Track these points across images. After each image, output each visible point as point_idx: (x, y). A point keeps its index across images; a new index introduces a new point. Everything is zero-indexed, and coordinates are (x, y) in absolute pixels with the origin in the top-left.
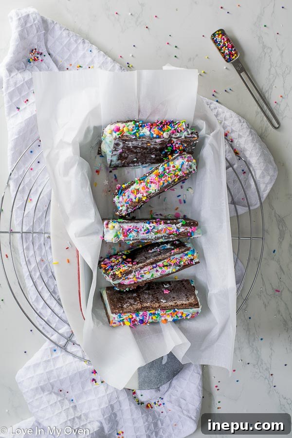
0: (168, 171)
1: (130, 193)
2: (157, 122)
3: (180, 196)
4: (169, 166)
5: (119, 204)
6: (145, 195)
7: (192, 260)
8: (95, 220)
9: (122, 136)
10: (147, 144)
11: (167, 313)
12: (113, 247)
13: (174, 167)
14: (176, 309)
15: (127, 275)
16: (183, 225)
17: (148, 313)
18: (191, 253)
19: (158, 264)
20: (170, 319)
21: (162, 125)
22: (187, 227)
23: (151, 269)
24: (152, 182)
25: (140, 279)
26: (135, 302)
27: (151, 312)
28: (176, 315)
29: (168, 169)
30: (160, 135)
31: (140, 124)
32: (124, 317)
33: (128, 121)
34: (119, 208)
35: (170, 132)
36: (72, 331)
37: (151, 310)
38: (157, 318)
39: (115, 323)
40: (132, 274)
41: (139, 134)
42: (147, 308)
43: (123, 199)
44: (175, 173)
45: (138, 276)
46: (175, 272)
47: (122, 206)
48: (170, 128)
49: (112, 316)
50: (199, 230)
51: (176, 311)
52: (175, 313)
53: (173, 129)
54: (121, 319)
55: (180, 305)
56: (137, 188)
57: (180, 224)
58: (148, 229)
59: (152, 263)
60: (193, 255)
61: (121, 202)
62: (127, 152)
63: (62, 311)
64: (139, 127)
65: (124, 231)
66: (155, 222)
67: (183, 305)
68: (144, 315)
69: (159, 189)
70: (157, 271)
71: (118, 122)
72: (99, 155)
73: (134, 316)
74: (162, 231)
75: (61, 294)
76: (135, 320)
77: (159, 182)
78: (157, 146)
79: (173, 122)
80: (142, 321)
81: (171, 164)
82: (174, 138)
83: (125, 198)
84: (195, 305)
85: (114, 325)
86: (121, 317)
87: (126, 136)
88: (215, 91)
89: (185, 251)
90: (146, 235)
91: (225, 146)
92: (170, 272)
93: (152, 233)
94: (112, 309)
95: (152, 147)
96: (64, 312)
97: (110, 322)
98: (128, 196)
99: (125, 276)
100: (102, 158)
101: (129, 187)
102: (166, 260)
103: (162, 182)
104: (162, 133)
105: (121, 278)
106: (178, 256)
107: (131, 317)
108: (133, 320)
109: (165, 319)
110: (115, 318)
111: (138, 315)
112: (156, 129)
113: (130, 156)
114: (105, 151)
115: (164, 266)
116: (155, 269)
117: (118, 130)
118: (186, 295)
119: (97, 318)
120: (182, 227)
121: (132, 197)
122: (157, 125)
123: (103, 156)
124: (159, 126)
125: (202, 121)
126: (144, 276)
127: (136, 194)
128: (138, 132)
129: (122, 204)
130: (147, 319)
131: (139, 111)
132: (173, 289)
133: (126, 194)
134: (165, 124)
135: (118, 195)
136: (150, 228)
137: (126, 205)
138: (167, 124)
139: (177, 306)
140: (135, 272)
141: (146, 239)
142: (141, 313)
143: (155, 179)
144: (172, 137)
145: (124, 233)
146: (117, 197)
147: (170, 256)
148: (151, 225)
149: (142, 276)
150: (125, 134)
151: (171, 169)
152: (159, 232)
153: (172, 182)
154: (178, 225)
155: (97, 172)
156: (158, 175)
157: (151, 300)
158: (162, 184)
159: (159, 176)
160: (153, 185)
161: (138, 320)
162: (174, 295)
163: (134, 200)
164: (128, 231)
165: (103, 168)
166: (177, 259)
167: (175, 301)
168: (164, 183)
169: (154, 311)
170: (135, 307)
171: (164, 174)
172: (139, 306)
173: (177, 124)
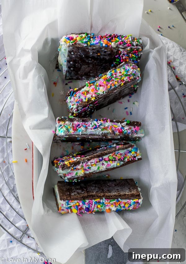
0: (114, 76)
1: (81, 94)
2: (107, 35)
3: (127, 108)
4: (116, 72)
5: (71, 103)
6: (94, 96)
7: (135, 157)
8: (48, 116)
9: (75, 44)
10: (97, 53)
11: (111, 202)
12: (66, 150)
13: (120, 73)
14: (119, 199)
15: (76, 166)
16: (127, 124)
17: (94, 201)
18: (134, 150)
19: (104, 157)
20: (114, 208)
21: (111, 38)
22: (131, 127)
23: (97, 162)
24: (100, 86)
25: (88, 171)
26: (82, 191)
27: (96, 200)
28: (119, 204)
29: (115, 75)
30: (108, 44)
31: (92, 36)
32: (72, 204)
33: (82, 34)
34: (70, 106)
35: (118, 43)
36: (27, 225)
37: (96, 199)
38: (101, 206)
39: (63, 210)
40: (80, 165)
41: (90, 43)
42: (93, 197)
43: (74, 99)
44: (121, 78)
45: (85, 168)
46: (120, 167)
47: (73, 105)
48: (118, 40)
49: (61, 202)
50: (142, 130)
51: (119, 201)
52: (119, 203)
53: (120, 41)
54: (69, 206)
55: (123, 195)
56: (87, 90)
57: (125, 123)
58: (96, 125)
59: (98, 156)
60: (136, 153)
61: (73, 102)
62: (80, 62)
63: (19, 207)
64: (90, 38)
65: (74, 125)
66: (102, 120)
67: (125, 195)
68: (90, 204)
69: (107, 91)
70: (103, 164)
71: (72, 34)
72: (57, 70)
73: (81, 204)
74: (108, 128)
75: (19, 192)
76: (82, 208)
77: (107, 85)
78: (106, 57)
79: (120, 36)
80: (88, 209)
81: (118, 70)
82: (121, 48)
83: (76, 98)
84: (137, 196)
85: (63, 212)
86: (69, 204)
87: (79, 44)
88: (160, 27)
89: (128, 147)
90: (93, 130)
91: (168, 71)
92: (115, 166)
93: (99, 129)
94: (60, 196)
95: (102, 57)
96: (21, 207)
97: (58, 210)
98: (79, 97)
99: (73, 166)
100: (59, 72)
101: (80, 89)
102: (111, 154)
103: (109, 85)
104: (110, 43)
105: (69, 168)
106: (122, 152)
107: (77, 204)
108: (79, 207)
109: (109, 209)
110: (63, 205)
111: (84, 203)
112: (105, 40)
113: (83, 67)
114: (61, 63)
115: (109, 160)
116: (101, 162)
117: (72, 39)
118: (129, 189)
119: (48, 206)
120: (126, 126)
121: (82, 97)
122: (106, 37)
123: (60, 71)
124: (108, 38)
125: (147, 38)
126: (91, 169)
127: (85, 95)
128: (89, 42)
129: (73, 103)
130: (93, 207)
131: (91, 27)
132: (117, 184)
133: (77, 95)
134: (113, 37)
135: (70, 95)
136: (97, 124)
137: (76, 104)
138: (115, 37)
139: (120, 196)
140: (82, 163)
141: (94, 135)
142: (87, 201)
143: (103, 83)
144: (119, 48)
145: (74, 128)
146: (69, 97)
147: (115, 151)
148: (99, 122)
149: (89, 168)
150: (77, 43)
151: (118, 74)
152: (105, 128)
153: (119, 86)
154: (123, 124)
155: (55, 83)
156: (106, 79)
157: (97, 190)
158: (109, 87)
159: (107, 81)
160: (101, 88)
161: (84, 208)
162: (119, 188)
163: (84, 100)
164: (77, 126)
165: (60, 81)
166: (121, 154)
167: (119, 192)
168: (111, 87)
169: (99, 199)
170: (82, 195)
171: (112, 78)
172: (86, 194)
173: (124, 37)
